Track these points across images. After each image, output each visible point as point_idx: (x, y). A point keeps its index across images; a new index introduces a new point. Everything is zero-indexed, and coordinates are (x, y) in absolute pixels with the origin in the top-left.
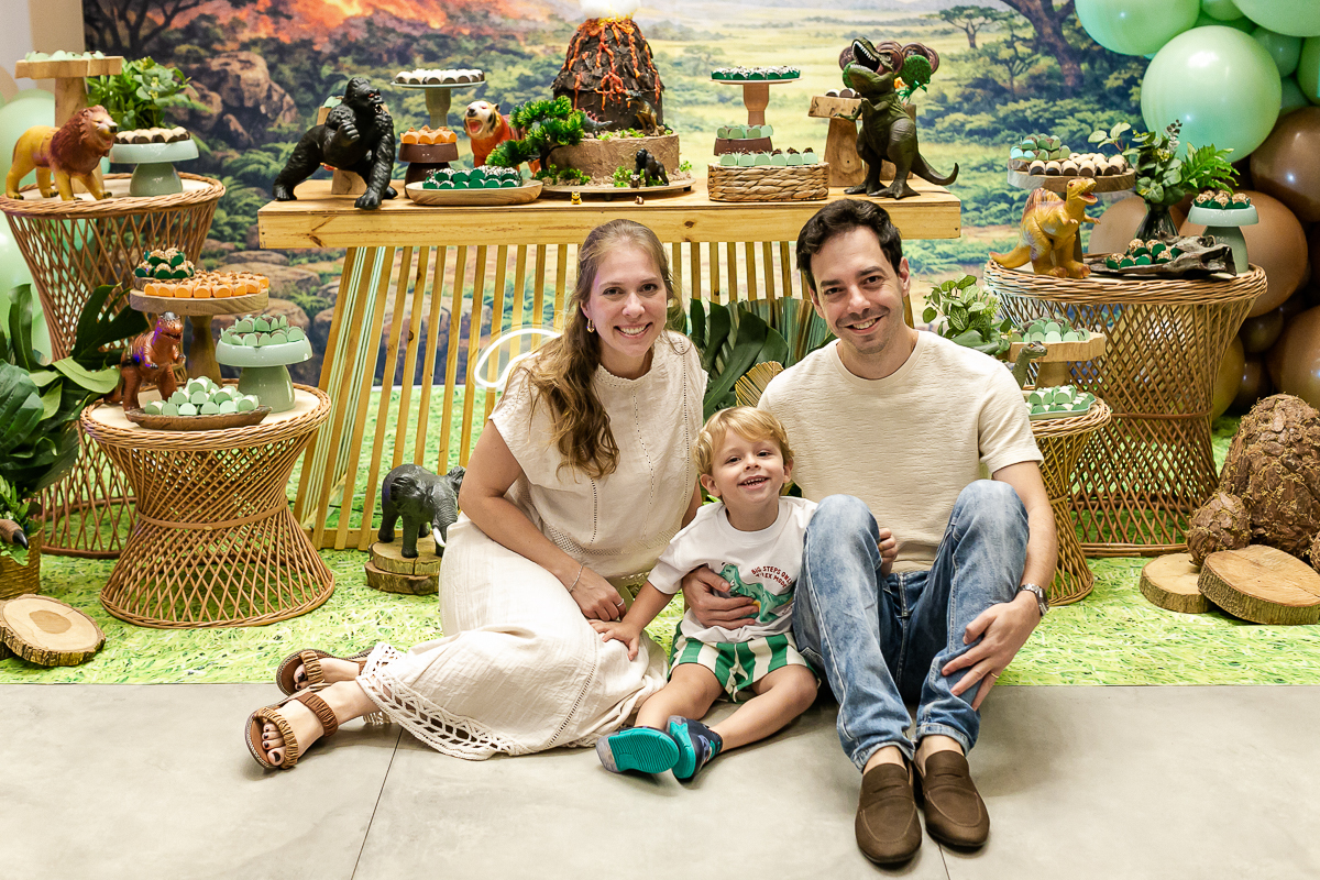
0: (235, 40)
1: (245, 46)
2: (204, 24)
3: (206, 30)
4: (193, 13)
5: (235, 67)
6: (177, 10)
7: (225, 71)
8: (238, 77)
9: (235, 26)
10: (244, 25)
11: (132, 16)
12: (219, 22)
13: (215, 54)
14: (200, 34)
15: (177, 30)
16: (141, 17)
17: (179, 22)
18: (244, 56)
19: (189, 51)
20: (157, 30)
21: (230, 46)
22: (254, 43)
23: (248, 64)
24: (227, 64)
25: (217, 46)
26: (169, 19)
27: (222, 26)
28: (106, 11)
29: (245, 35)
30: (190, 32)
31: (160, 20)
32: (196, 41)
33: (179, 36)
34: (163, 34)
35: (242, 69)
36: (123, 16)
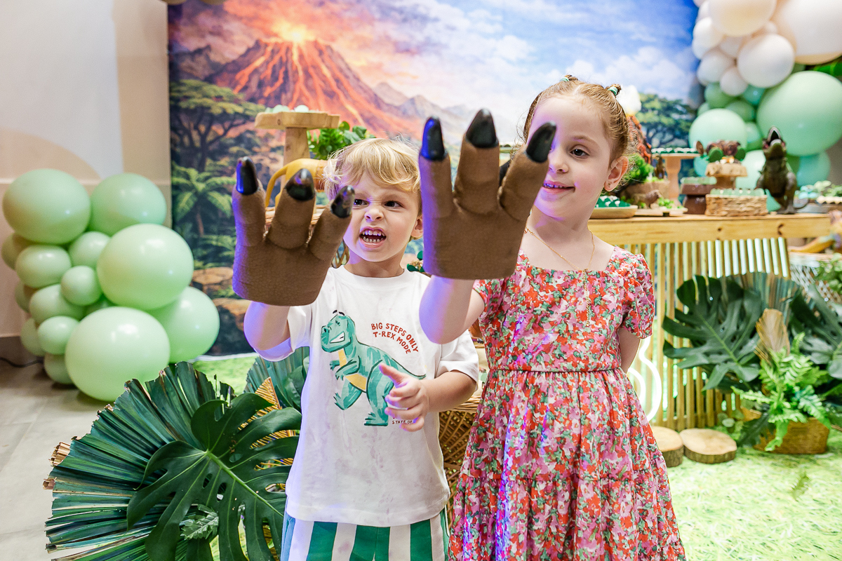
0: (267, 146)
1: (273, 150)
2: (249, 135)
3: (249, 139)
4: (242, 129)
5: (266, 162)
6: (231, 126)
7: (260, 164)
8: (268, 168)
9: (267, 138)
10: (273, 137)
11: (203, 128)
12: (258, 135)
13: (255, 153)
14: (246, 141)
15: (231, 138)
16: (208, 129)
17: (233, 133)
18: (272, 155)
19: (238, 151)
20: (218, 138)
21: (264, 149)
22: (279, 148)
23: (274, 160)
24: (262, 160)
25: (256, 149)
26: (226, 131)
27: (259, 137)
28: (185, 124)
29: (274, 143)
30: (239, 140)
31: (221, 132)
32: (243, 145)
33: (232, 141)
34: (222, 140)
35: (271, 162)
36: (196, 128)
